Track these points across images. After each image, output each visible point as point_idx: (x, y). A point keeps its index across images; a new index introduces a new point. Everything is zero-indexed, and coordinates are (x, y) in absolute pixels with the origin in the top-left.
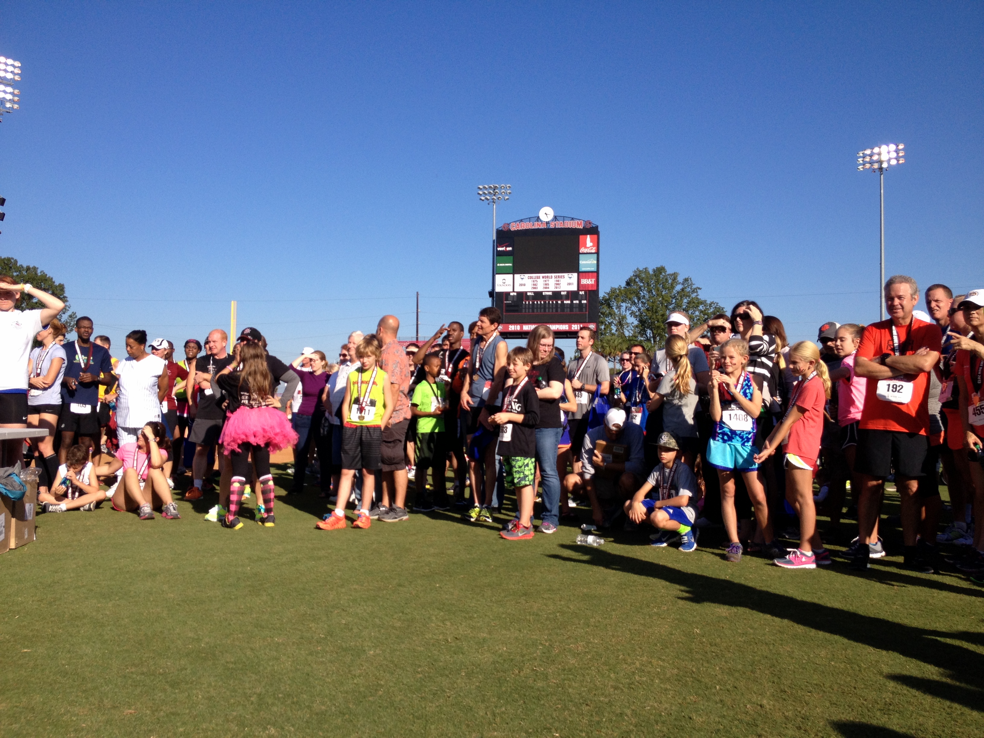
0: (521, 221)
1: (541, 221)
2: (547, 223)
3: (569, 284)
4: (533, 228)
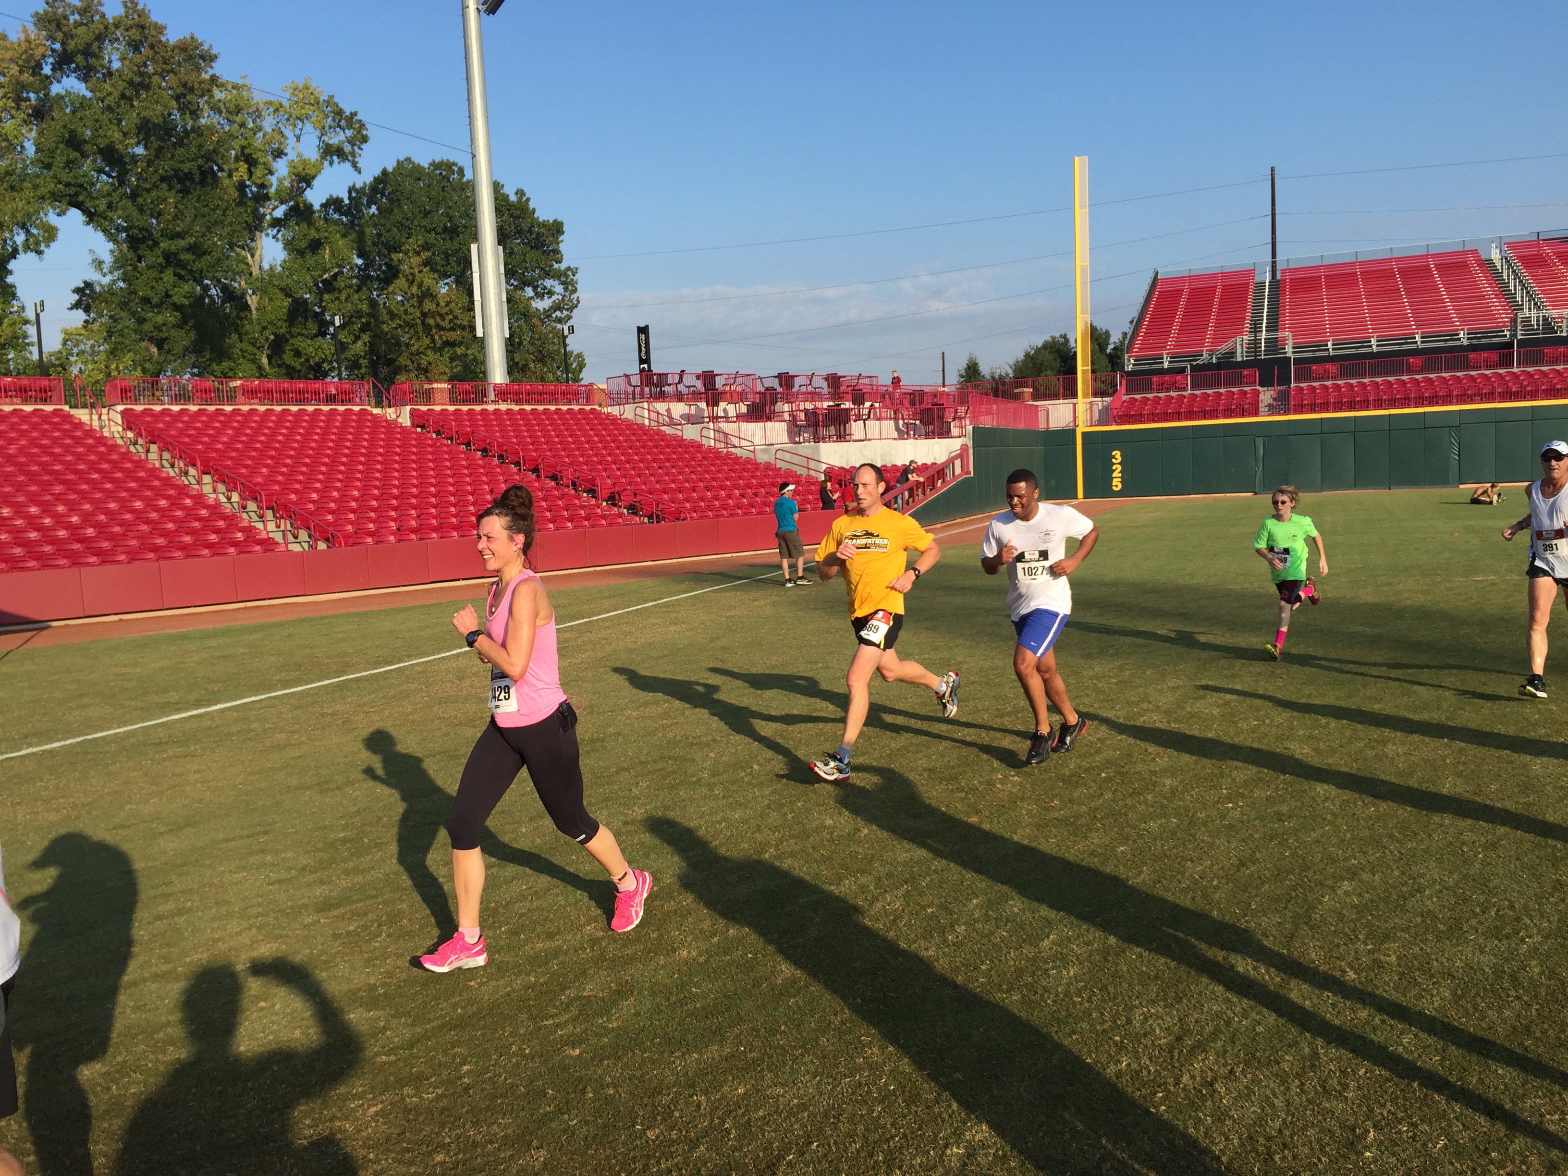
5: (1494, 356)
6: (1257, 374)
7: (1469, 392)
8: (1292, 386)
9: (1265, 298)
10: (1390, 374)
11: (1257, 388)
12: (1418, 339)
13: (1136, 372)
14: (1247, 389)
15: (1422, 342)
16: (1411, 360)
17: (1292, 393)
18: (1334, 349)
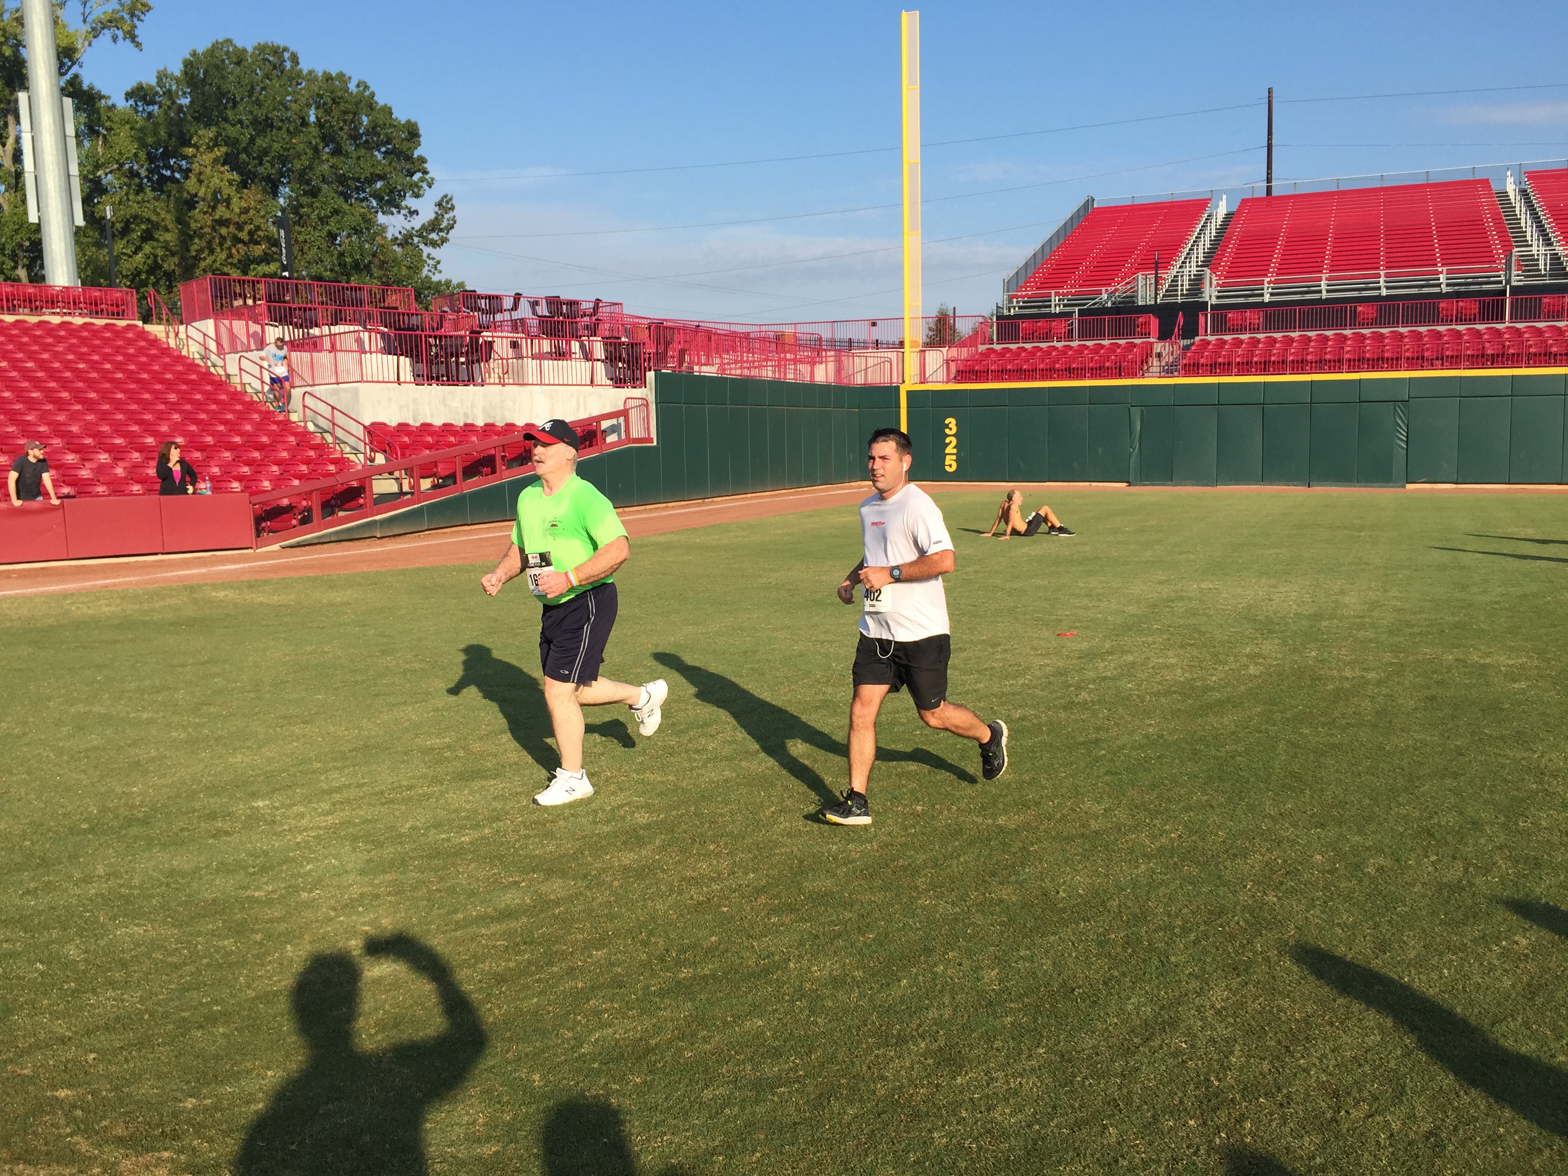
5: (1473, 307)
6: (1154, 323)
7: (1426, 354)
8: (1197, 339)
9: (1212, 231)
10: (1329, 327)
11: (1151, 340)
12: (1382, 284)
13: (1017, 317)
14: (1138, 341)
15: (1388, 288)
16: (1359, 309)
17: (1193, 348)
18: (1272, 294)
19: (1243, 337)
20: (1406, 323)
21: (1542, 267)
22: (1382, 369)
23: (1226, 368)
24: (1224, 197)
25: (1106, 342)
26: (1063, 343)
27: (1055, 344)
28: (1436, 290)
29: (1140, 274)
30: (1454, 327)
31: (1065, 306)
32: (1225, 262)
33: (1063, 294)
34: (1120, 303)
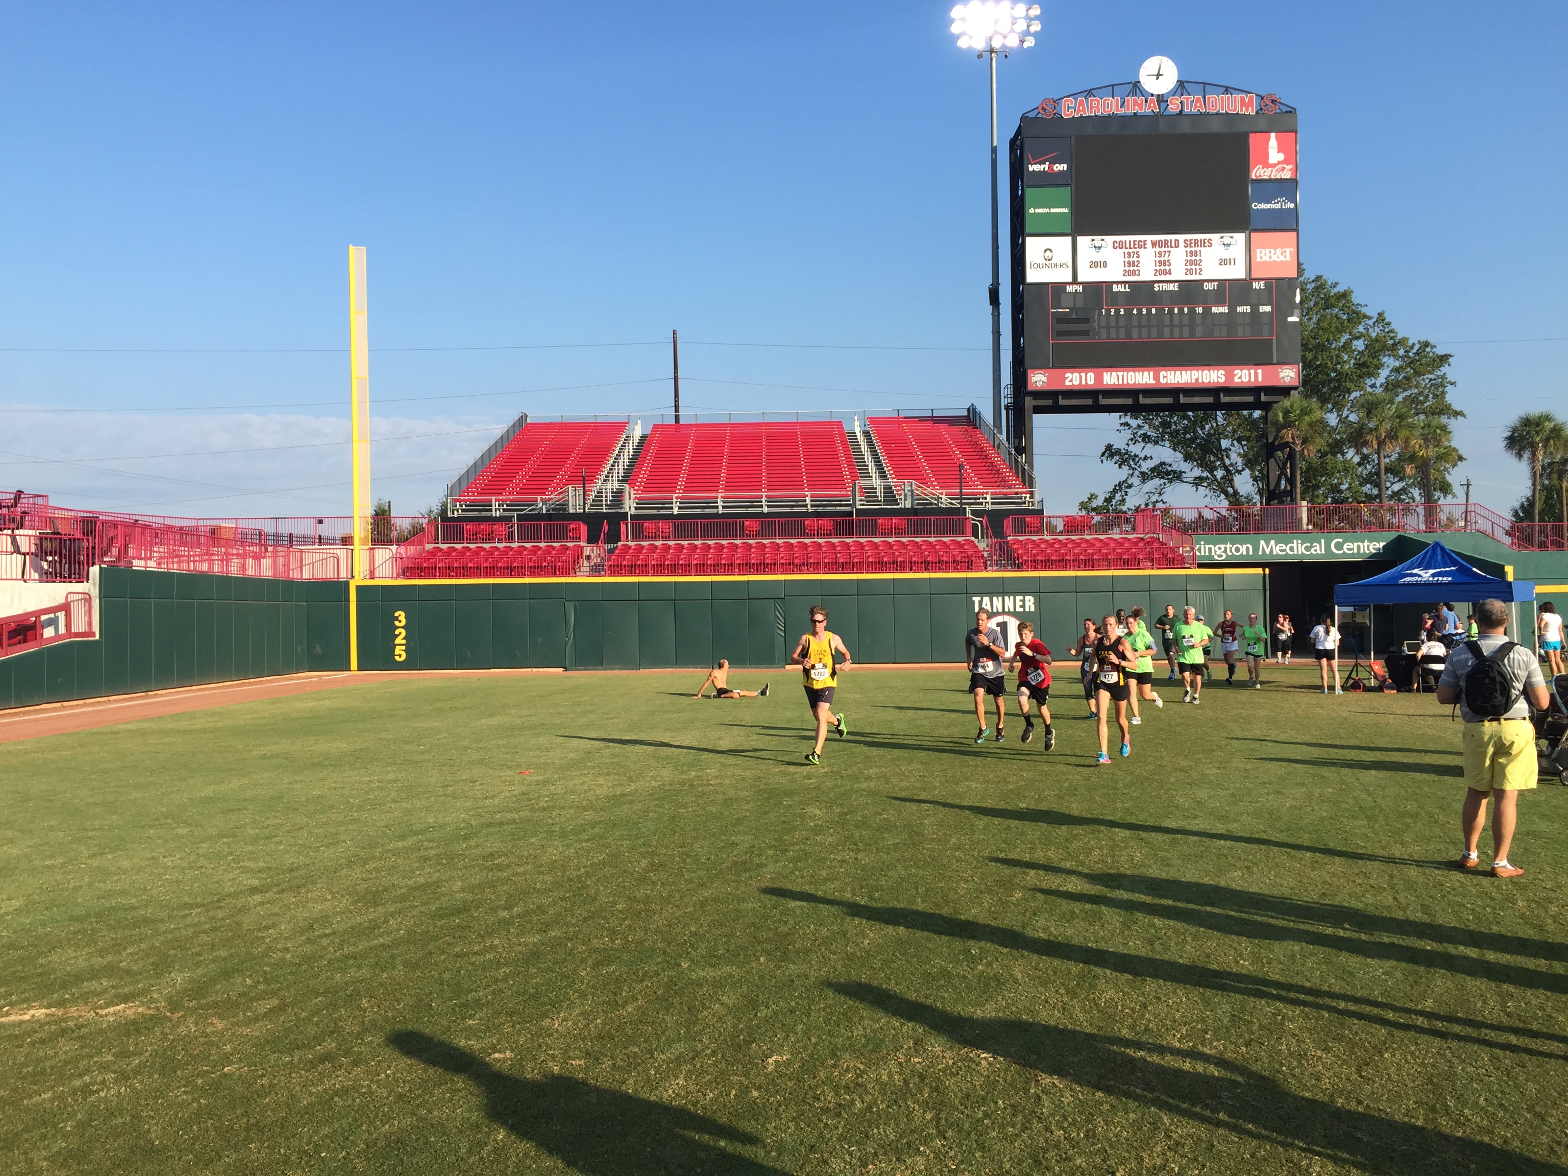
0: (1089, 93)
1: (1143, 92)
2: (1161, 99)
3: (1224, 262)
4: (1122, 111)
5: (829, 524)
6: (584, 529)
7: (796, 561)
8: (620, 544)
9: (629, 451)
10: (724, 537)
11: (582, 544)
12: (764, 503)
13: (459, 519)
14: (570, 544)
15: (768, 506)
16: (746, 523)
17: (617, 551)
18: (680, 508)
19: (657, 543)
20: (782, 535)
21: (878, 494)
22: (764, 572)
23: (643, 570)
24: (639, 422)
25: (542, 545)
26: (504, 545)
27: (496, 544)
28: (804, 509)
29: (570, 486)
30: (816, 540)
31: (504, 510)
32: (642, 478)
33: (503, 501)
34: (553, 509)
